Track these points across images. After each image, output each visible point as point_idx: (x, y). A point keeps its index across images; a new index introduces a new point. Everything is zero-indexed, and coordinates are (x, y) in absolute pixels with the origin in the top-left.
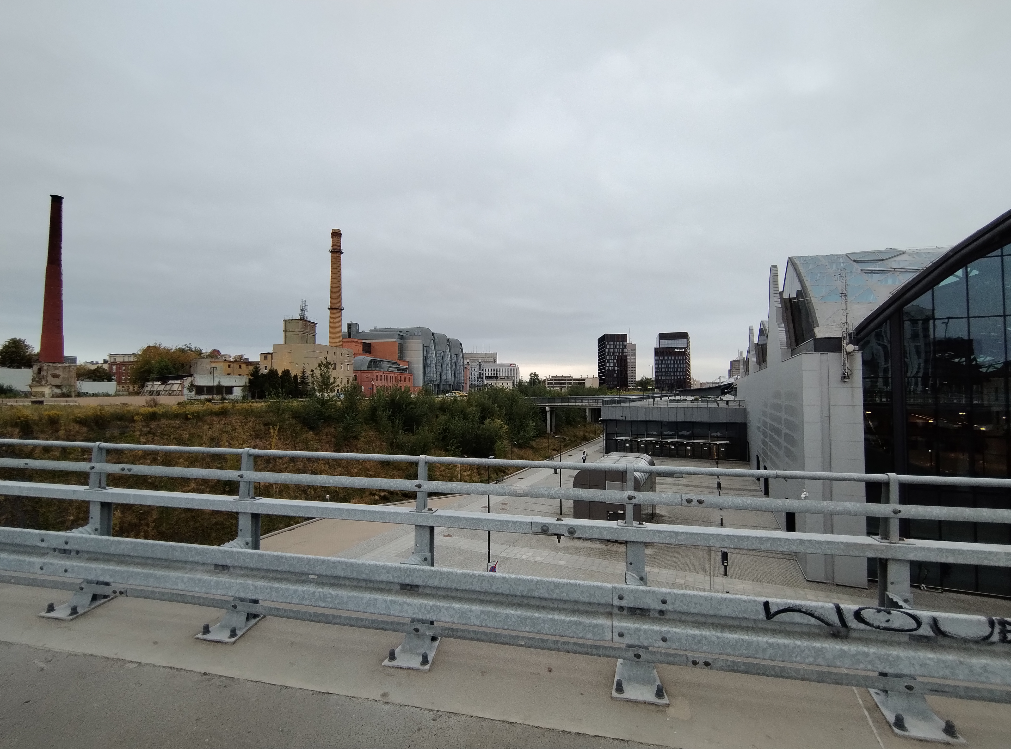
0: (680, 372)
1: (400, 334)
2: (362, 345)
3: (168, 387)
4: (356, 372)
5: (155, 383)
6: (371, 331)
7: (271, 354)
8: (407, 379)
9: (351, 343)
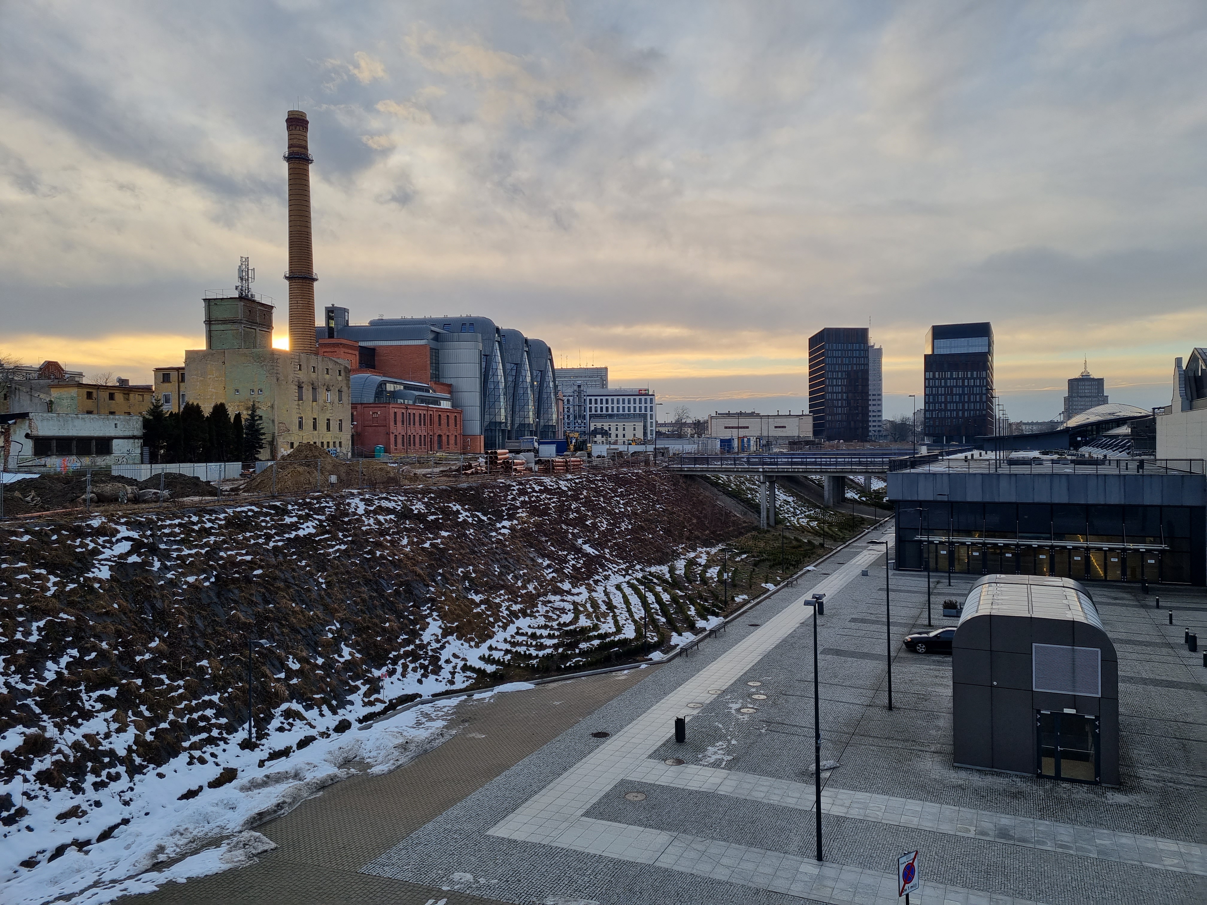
0: (975, 402)
1: (433, 328)
2: (357, 353)
4: (354, 406)
6: (372, 323)
7: (179, 369)
8: (452, 421)
9: (336, 349)
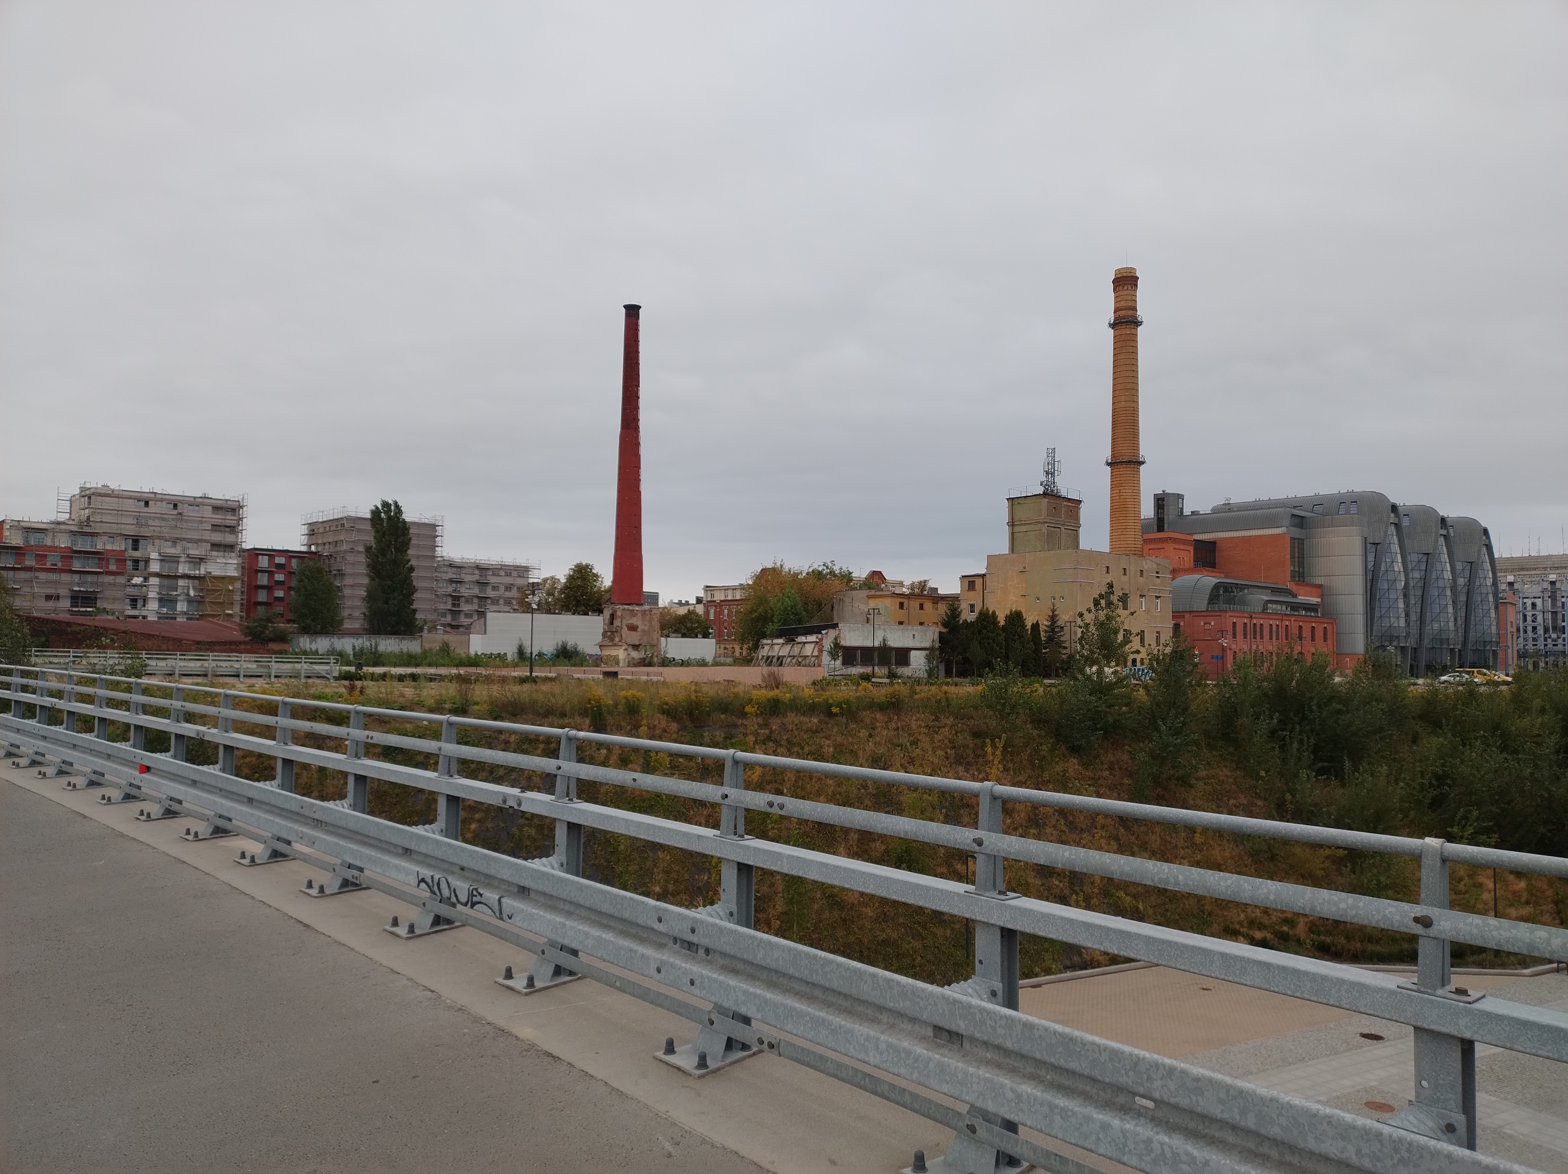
1: (1296, 512)
2: (1191, 549)
3: (796, 650)
4: (1177, 615)
5: (776, 641)
6: (1216, 510)
7: (983, 576)
8: (1319, 634)
9: (1164, 545)
